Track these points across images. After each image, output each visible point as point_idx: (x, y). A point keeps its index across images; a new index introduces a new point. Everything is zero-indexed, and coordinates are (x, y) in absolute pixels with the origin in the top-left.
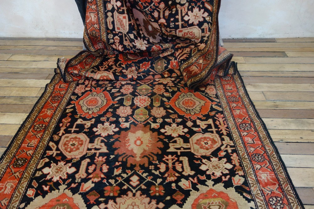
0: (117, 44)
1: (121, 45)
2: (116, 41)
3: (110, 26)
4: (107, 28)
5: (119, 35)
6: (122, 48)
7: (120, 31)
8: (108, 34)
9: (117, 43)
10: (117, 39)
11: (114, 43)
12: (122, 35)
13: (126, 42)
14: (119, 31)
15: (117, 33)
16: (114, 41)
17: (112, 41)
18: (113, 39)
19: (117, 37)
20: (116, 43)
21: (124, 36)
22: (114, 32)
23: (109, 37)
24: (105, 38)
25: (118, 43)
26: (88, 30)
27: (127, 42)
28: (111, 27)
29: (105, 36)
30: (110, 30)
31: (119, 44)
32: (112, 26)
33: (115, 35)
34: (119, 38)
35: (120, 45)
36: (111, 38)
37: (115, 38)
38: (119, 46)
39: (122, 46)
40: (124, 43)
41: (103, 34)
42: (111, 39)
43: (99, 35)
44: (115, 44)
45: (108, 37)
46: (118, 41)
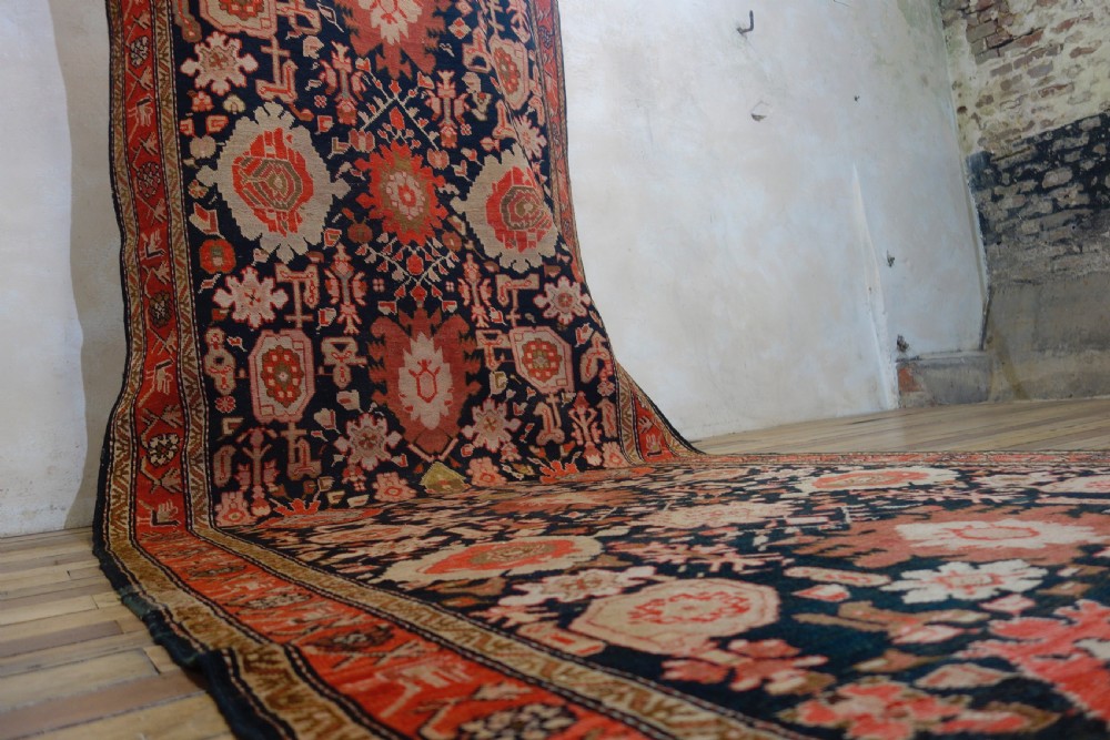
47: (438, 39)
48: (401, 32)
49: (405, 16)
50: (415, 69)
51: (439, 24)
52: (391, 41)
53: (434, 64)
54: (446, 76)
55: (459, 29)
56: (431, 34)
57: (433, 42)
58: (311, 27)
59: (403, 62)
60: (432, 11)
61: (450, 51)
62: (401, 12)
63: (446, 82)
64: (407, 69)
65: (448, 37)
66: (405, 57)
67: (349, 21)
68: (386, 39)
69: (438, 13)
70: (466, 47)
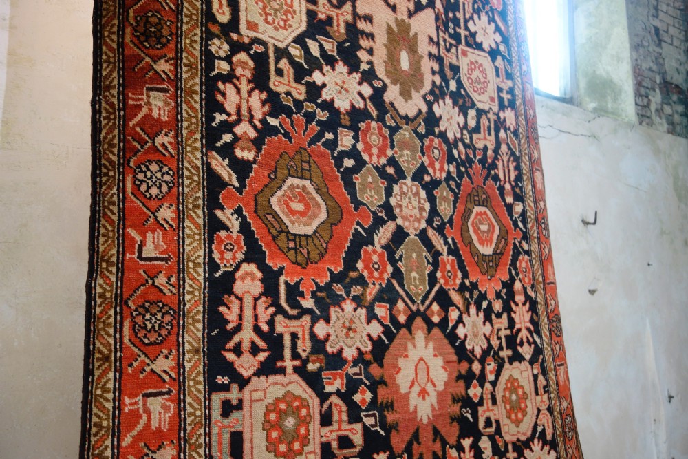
0: (245, 87)
1: (261, 92)
2: (239, 71)
3: (221, 11)
4: (210, 16)
5: (252, 52)
6: (263, 103)
7: (259, 36)
8: (209, 36)
9: (244, 81)
10: (243, 65)
11: (230, 78)
12: (266, 54)
13: (278, 78)
14: (253, 34)
15: (246, 40)
16: (233, 70)
17: (223, 67)
18: (228, 59)
19: (242, 56)
20: (238, 79)
21: (272, 55)
22: (234, 36)
23: (213, 49)
24: (197, 46)
25: (249, 81)
26: (131, 11)
27: (281, 79)
28: (224, 13)
29: (197, 38)
30: (221, 25)
31: (252, 85)
32: (227, 10)
33: (236, 47)
34: (251, 64)
35: (257, 92)
36: (222, 54)
37: (235, 59)
38: (250, 93)
39: (264, 96)
40: (271, 85)
41: (190, 30)
42: (220, 58)
43: (174, 32)
44: (235, 81)
45: (207, 45)
46: (249, 74)
47: (460, 404)
48: (432, 405)
49: (434, 386)
50: (444, 443)
51: (460, 388)
52: (425, 421)
53: (457, 433)
54: (467, 443)
55: (474, 392)
56: (455, 400)
57: (456, 409)
58: (353, 446)
59: (434, 441)
60: (455, 375)
61: (469, 416)
62: (432, 382)
63: (467, 449)
64: (438, 446)
65: (467, 402)
66: (436, 432)
67: (391, 417)
68: (421, 419)
69: (460, 377)
70: (480, 409)
